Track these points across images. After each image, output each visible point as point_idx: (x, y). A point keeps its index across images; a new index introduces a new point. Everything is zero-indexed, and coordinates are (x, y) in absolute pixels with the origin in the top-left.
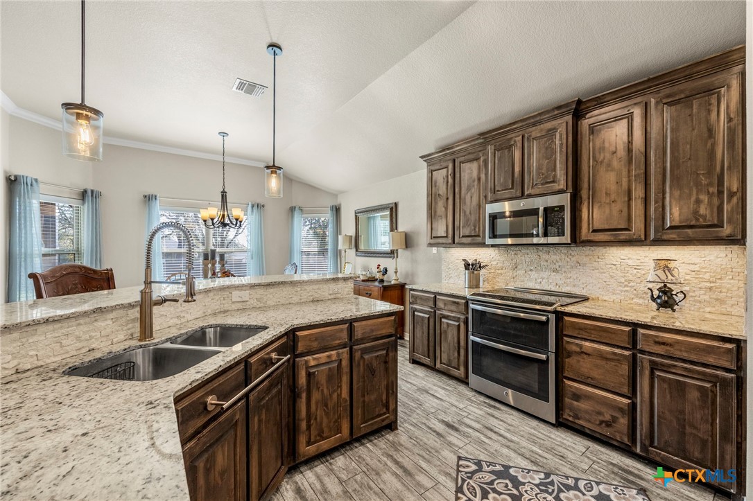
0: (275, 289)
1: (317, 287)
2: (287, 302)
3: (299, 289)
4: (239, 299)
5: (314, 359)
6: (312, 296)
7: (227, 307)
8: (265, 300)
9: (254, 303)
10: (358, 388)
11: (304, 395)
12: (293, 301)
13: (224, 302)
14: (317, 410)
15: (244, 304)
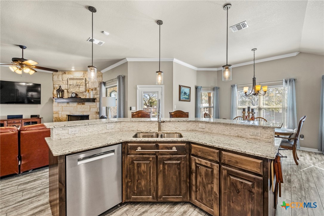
0: (216, 126)
1: (240, 128)
2: (223, 133)
3: (229, 128)
4: (201, 127)
5: (199, 160)
6: (237, 133)
7: (197, 129)
8: (212, 130)
9: (207, 130)
10: (225, 193)
11: (194, 174)
12: (225, 134)
13: (196, 127)
14: (200, 186)
15: (203, 129)
